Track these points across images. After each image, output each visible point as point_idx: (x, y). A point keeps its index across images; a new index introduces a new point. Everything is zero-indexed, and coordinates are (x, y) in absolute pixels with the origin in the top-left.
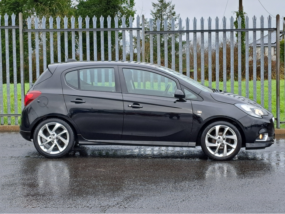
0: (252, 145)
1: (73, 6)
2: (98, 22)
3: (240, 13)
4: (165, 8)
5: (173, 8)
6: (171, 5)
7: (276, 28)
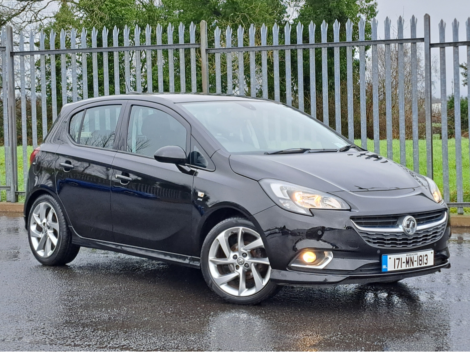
0: (282, 275)
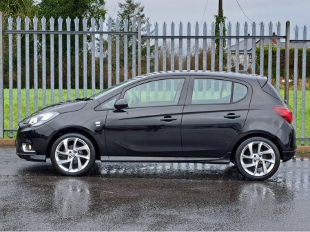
1: (36, 4)
2: (64, 24)
3: (220, 18)
4: (133, 9)
5: (142, 11)
6: (140, 6)
7: (285, 35)
